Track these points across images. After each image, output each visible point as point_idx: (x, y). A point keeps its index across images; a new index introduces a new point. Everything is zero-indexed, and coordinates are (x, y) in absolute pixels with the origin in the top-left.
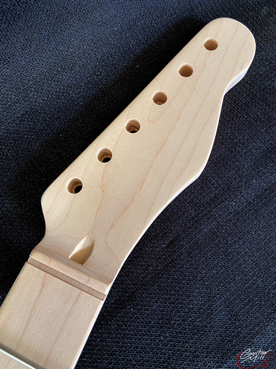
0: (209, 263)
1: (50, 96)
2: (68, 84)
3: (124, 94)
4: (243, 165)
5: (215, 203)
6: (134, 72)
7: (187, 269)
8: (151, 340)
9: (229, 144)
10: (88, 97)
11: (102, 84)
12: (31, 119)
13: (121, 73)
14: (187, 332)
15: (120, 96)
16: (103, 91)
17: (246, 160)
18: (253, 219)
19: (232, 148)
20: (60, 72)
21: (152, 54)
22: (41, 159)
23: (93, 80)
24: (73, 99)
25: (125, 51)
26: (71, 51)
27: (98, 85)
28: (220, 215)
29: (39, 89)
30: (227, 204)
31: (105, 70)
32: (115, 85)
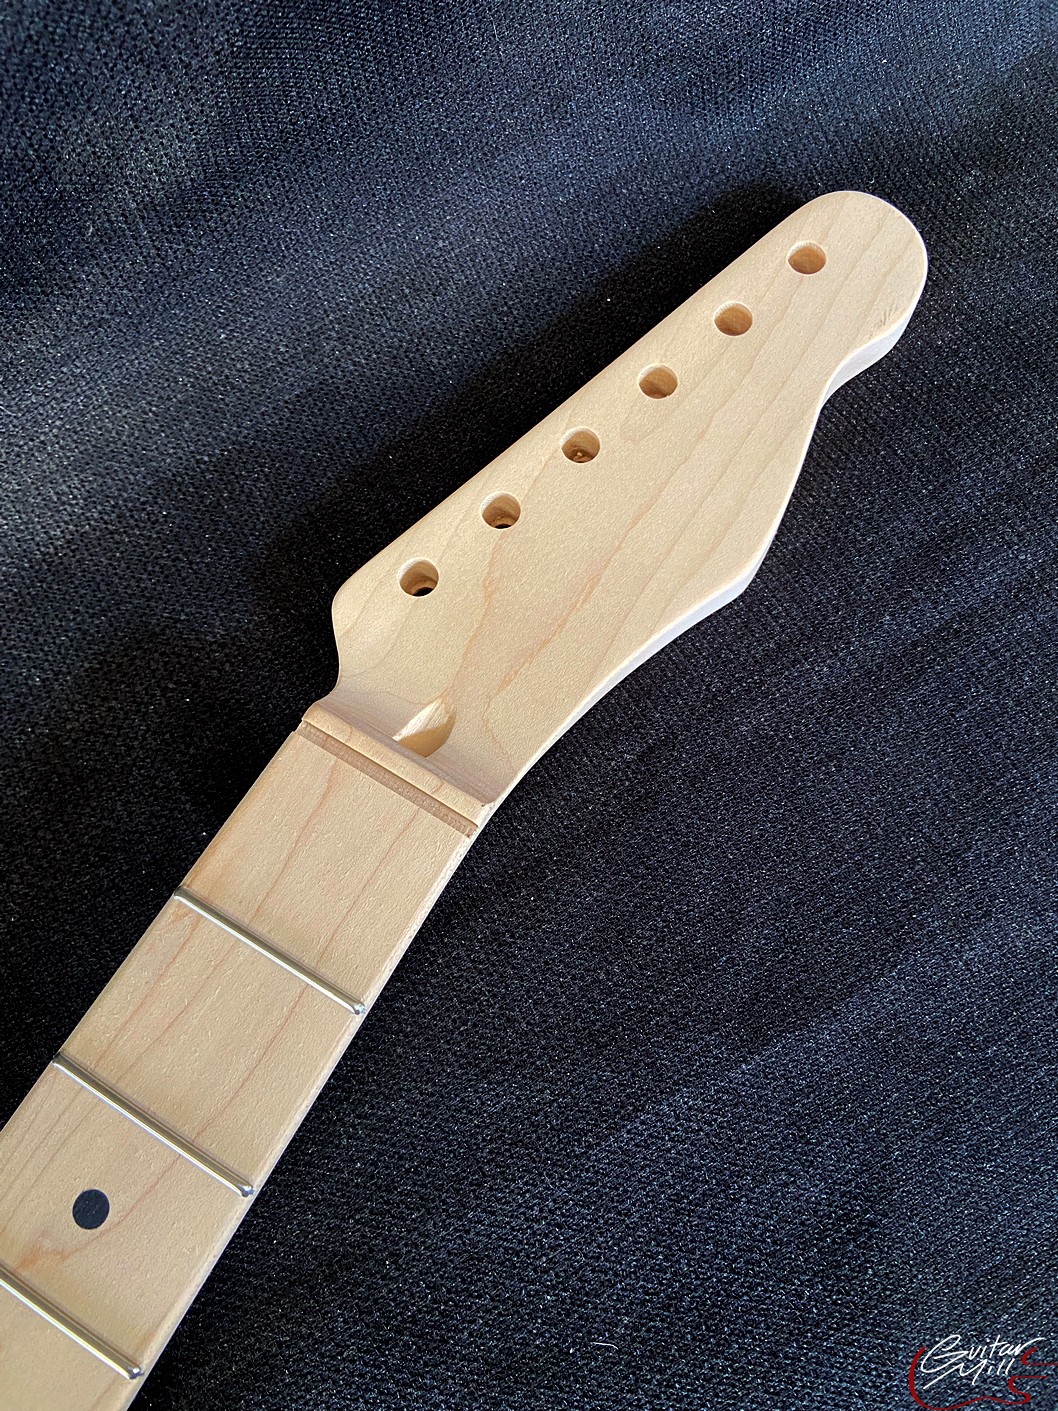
0: (743, 809)
1: (375, 356)
2: (422, 329)
3: (566, 366)
4: (861, 577)
5: (775, 664)
6: (597, 314)
7: (682, 817)
8: (574, 978)
9: (832, 520)
10: (471, 366)
11: (511, 338)
12: (320, 410)
13: (562, 315)
14: (666, 968)
15: (554, 372)
16: (510, 356)
17: (872, 563)
18: (872, 713)
19: (838, 528)
20: (407, 296)
21: (652, 271)
22: (335, 511)
23: (489, 325)
24: (432, 369)
25: (580, 258)
26: (441, 245)
27: (499, 339)
28: (785, 696)
29: (348, 335)
30: (807, 670)
31: (521, 302)
32: (543, 343)
